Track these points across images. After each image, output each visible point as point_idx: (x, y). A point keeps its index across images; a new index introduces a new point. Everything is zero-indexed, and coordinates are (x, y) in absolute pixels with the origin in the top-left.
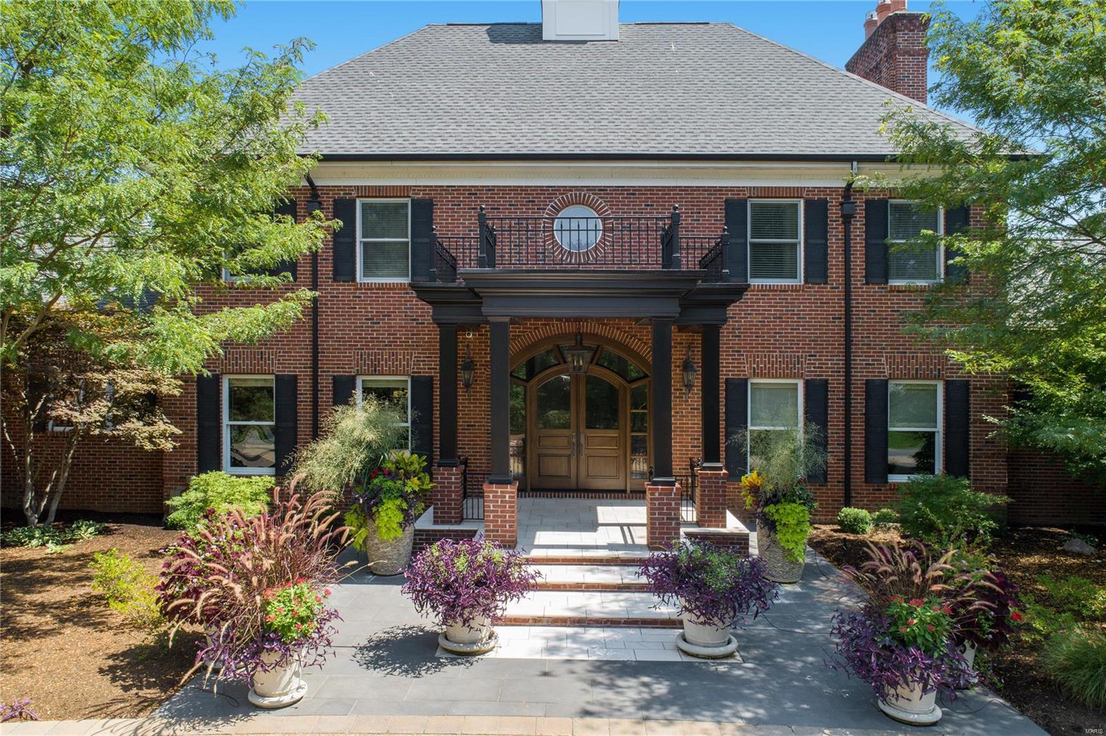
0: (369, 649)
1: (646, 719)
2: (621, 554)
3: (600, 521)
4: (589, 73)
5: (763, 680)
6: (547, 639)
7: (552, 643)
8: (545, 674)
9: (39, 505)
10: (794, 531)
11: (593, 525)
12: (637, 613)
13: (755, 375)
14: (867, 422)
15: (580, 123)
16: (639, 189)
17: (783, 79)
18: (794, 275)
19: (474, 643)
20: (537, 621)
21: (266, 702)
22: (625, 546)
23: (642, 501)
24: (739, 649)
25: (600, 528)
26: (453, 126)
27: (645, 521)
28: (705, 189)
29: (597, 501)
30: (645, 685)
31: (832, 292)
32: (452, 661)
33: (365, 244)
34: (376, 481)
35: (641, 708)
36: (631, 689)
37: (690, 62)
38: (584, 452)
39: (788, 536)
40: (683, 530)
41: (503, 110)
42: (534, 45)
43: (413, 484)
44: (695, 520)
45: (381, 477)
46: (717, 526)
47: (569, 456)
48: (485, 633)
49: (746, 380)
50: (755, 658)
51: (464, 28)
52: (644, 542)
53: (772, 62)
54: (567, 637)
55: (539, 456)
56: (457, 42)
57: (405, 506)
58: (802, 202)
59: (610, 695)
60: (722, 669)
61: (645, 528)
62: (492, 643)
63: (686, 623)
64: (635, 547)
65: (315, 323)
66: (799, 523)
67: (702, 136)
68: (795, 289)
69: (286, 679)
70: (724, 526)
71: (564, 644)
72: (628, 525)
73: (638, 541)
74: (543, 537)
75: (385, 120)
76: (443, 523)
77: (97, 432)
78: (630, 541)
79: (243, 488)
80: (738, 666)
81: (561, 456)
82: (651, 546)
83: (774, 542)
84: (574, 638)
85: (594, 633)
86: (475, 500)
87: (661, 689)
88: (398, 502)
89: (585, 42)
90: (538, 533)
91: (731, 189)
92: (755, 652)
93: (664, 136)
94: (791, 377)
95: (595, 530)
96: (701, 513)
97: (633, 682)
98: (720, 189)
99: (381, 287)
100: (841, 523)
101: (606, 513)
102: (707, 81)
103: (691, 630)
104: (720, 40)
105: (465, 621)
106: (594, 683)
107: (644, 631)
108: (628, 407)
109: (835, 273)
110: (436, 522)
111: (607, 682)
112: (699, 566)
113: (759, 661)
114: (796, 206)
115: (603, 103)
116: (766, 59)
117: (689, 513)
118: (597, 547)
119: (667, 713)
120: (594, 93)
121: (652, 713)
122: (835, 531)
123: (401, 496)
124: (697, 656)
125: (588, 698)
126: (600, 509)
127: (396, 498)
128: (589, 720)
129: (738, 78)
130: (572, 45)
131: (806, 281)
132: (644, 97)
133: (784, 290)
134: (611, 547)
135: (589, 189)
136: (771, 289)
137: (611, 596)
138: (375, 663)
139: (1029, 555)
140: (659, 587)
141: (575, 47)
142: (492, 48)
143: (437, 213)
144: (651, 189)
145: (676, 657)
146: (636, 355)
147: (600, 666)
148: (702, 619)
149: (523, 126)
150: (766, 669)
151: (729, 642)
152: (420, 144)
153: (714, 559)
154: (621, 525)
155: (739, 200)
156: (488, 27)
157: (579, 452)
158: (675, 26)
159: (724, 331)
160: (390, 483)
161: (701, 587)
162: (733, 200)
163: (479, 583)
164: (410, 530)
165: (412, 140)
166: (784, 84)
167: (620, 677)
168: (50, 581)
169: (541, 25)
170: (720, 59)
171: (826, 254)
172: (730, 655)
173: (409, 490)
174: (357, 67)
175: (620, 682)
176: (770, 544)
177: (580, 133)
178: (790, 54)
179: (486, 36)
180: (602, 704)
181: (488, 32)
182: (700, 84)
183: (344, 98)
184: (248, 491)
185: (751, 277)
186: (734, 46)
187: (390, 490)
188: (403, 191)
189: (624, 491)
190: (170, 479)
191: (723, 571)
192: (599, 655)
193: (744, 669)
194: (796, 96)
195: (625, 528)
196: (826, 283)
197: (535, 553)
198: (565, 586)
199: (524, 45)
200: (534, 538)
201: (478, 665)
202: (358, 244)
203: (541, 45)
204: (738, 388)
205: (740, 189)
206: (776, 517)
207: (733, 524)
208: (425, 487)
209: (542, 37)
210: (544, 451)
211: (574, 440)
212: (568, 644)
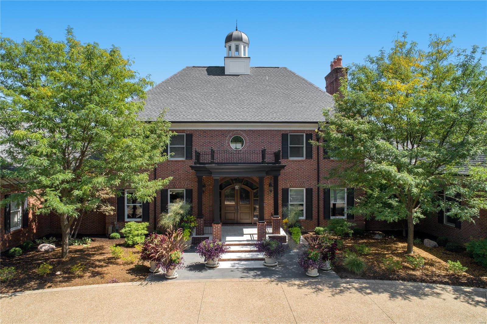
0: (188, 267)
1: (255, 278)
2: (250, 242)
3: (244, 233)
4: (240, 89)
5: (283, 271)
6: (232, 264)
7: (233, 265)
8: (232, 271)
9: (71, 232)
10: (296, 235)
11: (242, 234)
12: (254, 257)
13: (291, 187)
14: (324, 201)
15: (238, 109)
16: (256, 130)
17: (301, 91)
18: (303, 156)
19: (214, 265)
20: (229, 260)
21: (170, 277)
22: (251, 240)
23: (256, 226)
24: (278, 265)
25: (244, 235)
26: (198, 110)
27: (257, 233)
28: (275, 130)
29: (242, 227)
30: (255, 272)
31: (314, 161)
32: (209, 269)
33: (171, 147)
34: (182, 224)
35: (254, 276)
36: (252, 273)
37: (272, 84)
38: (239, 211)
39: (295, 236)
40: (267, 236)
41: (214, 104)
42: (222, 76)
43: (193, 225)
44: (272, 232)
45: (184, 223)
46: (278, 234)
47: (235, 213)
48: (217, 263)
49: (288, 189)
50: (282, 266)
51: (199, 69)
52: (257, 239)
53: (298, 84)
54: (237, 263)
55: (225, 213)
56: (197, 75)
57: (191, 231)
58: (305, 134)
59: (247, 274)
60: (274, 269)
61: (257, 235)
62: (218, 265)
63: (266, 259)
64: (254, 240)
65: (155, 173)
66: (298, 233)
67: (275, 114)
68: (302, 161)
69: (174, 272)
70: (280, 234)
71: (236, 265)
72: (252, 234)
73: (255, 239)
74: (228, 238)
75: (177, 107)
76: (199, 235)
77: (95, 210)
78: (253, 239)
79: (141, 226)
80: (278, 268)
81: (232, 213)
82: (258, 240)
83: (291, 238)
84: (238, 264)
85: (243, 262)
86: (210, 227)
87: (259, 273)
88: (189, 230)
89: (238, 75)
90: (227, 237)
91: (284, 130)
92: (282, 265)
93: (263, 114)
94: (301, 188)
95: (243, 236)
96: (273, 230)
97: (252, 272)
98: (280, 131)
99: (176, 161)
100: (315, 232)
101: (246, 231)
102: (277, 92)
103: (267, 260)
104: (282, 75)
105: (213, 259)
106: (243, 272)
107: (256, 261)
108: (253, 197)
109: (314, 155)
110: (196, 235)
111: (246, 272)
112: (268, 244)
113: (283, 267)
114: (303, 135)
115: (245, 101)
116: (296, 83)
117: (270, 230)
118: (244, 241)
119: (260, 277)
120: (242, 97)
121: (256, 277)
122: (313, 234)
123: (189, 228)
124: (268, 266)
125: (242, 275)
126: (244, 230)
127: (188, 228)
128: (242, 279)
129: (287, 91)
130: (234, 77)
131: (306, 158)
132: (257, 99)
133: (299, 161)
134: (247, 241)
135: (241, 130)
136: (296, 161)
137: (247, 253)
138: (191, 270)
139: (363, 239)
140: (259, 251)
141: (235, 77)
142: (208, 77)
143: (194, 138)
144: (259, 130)
145: (263, 267)
146: (255, 181)
147: (245, 269)
148: (269, 257)
149: (220, 110)
150: (284, 269)
151: (276, 263)
152: (188, 117)
153: (272, 242)
154: (250, 234)
155: (286, 134)
156: (207, 68)
157: (238, 212)
158: (268, 68)
159: (279, 178)
160: (186, 224)
161: (268, 249)
162: (284, 134)
163: (216, 250)
164: (191, 237)
165: (186, 115)
166: (301, 94)
167: (249, 271)
168: (94, 254)
169: (224, 67)
170: (282, 83)
171: (312, 150)
172: (276, 266)
173: (192, 226)
174: (164, 85)
175: (250, 272)
176: (290, 239)
177: (238, 113)
178: (304, 81)
179: (206, 72)
180: (245, 276)
181: (207, 70)
182: (275, 94)
183: (162, 98)
184: (142, 227)
185: (290, 157)
186: (287, 78)
187: (186, 227)
188: (183, 131)
189: (252, 223)
190: (108, 223)
191: (274, 245)
192: (245, 267)
193: (279, 268)
194: (304, 99)
195: (252, 235)
196: (312, 159)
197: (227, 243)
198: (235, 251)
199: (219, 76)
200: (226, 239)
201: (216, 269)
202: (169, 147)
203: (224, 77)
204: (285, 192)
205: (287, 130)
206: (291, 231)
207: (282, 233)
208: (196, 225)
209: (224, 73)
210: (227, 212)
211: (236, 208)
212: (237, 265)
